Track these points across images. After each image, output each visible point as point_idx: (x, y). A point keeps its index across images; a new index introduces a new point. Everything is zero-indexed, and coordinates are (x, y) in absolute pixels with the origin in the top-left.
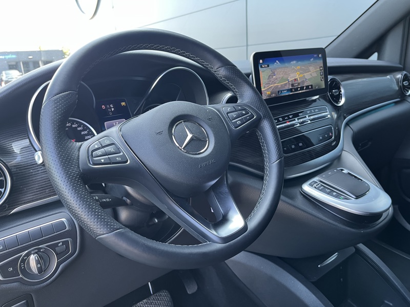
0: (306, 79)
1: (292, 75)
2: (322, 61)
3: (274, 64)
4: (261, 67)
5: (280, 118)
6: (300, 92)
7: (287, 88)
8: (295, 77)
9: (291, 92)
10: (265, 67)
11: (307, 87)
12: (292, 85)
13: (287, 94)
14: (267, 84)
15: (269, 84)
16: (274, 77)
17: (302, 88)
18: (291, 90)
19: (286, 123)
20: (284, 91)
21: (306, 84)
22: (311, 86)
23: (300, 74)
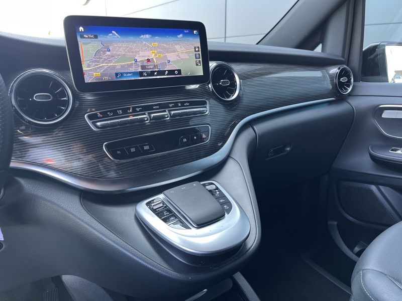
0: (169, 62)
1: (142, 54)
2: (198, 40)
3: (108, 35)
4: (82, 37)
5: (119, 110)
6: (158, 77)
7: (133, 70)
8: (149, 56)
9: (140, 76)
10: (88, 38)
11: (171, 72)
12: (143, 67)
13: (133, 79)
14: (93, 62)
15: (98, 62)
16: (108, 53)
17: (161, 73)
18: (141, 74)
19: (128, 117)
20: (127, 73)
21: (168, 68)
22: (179, 71)
23: (158, 53)
